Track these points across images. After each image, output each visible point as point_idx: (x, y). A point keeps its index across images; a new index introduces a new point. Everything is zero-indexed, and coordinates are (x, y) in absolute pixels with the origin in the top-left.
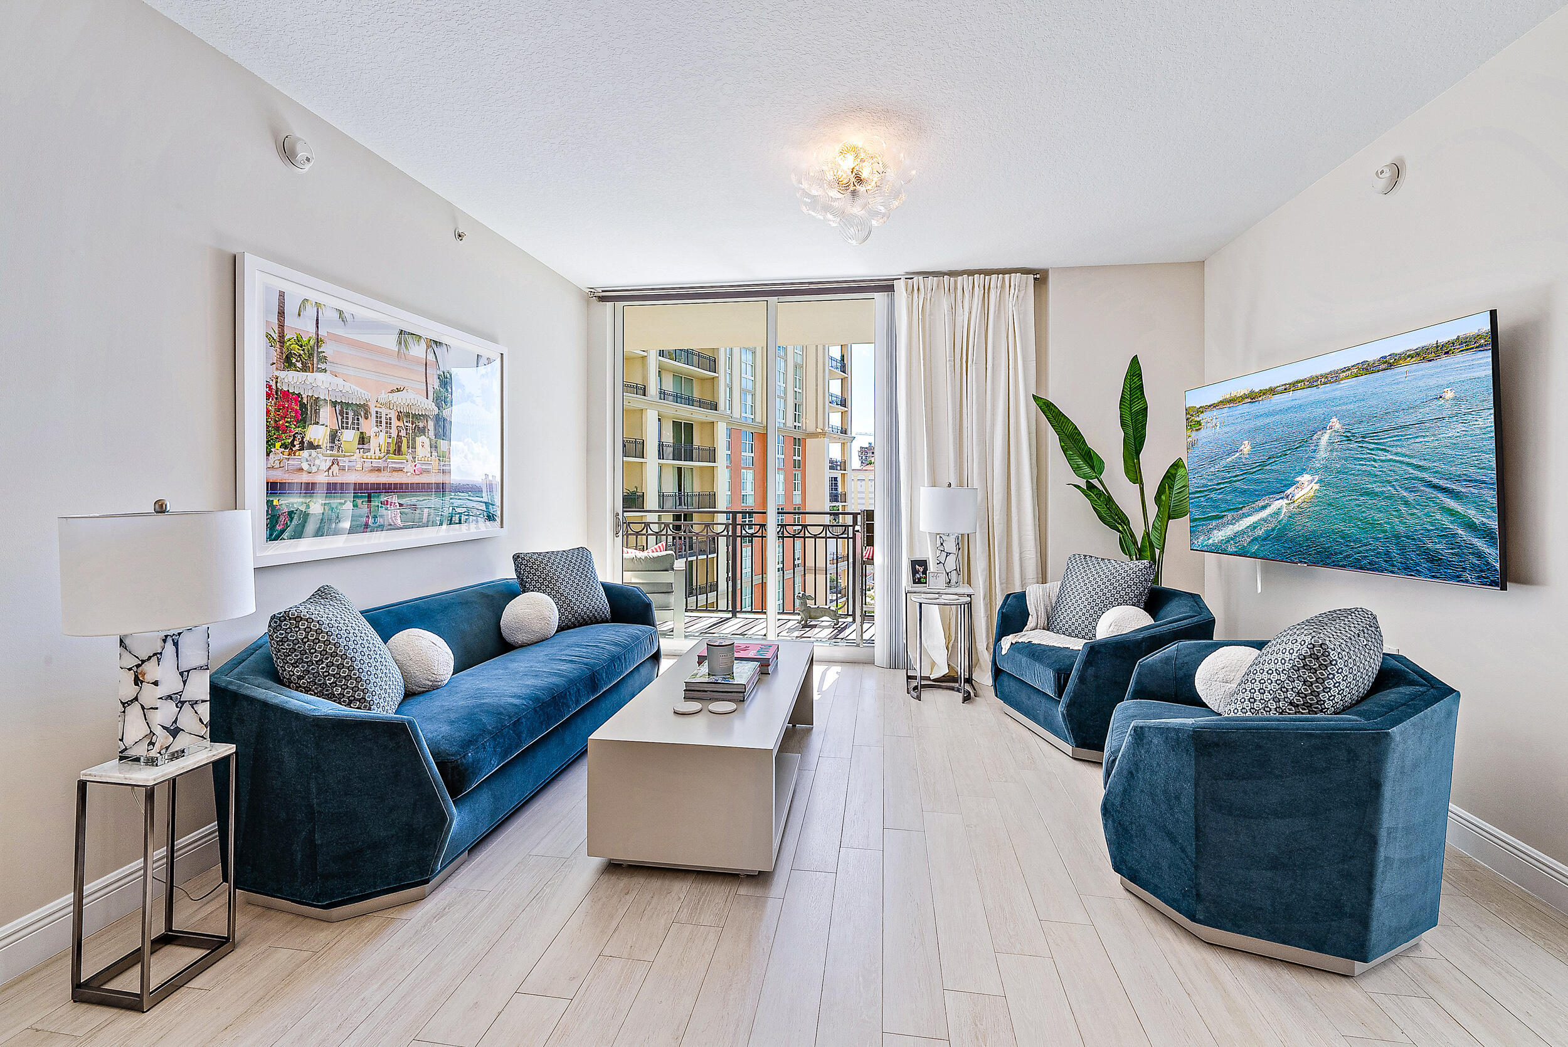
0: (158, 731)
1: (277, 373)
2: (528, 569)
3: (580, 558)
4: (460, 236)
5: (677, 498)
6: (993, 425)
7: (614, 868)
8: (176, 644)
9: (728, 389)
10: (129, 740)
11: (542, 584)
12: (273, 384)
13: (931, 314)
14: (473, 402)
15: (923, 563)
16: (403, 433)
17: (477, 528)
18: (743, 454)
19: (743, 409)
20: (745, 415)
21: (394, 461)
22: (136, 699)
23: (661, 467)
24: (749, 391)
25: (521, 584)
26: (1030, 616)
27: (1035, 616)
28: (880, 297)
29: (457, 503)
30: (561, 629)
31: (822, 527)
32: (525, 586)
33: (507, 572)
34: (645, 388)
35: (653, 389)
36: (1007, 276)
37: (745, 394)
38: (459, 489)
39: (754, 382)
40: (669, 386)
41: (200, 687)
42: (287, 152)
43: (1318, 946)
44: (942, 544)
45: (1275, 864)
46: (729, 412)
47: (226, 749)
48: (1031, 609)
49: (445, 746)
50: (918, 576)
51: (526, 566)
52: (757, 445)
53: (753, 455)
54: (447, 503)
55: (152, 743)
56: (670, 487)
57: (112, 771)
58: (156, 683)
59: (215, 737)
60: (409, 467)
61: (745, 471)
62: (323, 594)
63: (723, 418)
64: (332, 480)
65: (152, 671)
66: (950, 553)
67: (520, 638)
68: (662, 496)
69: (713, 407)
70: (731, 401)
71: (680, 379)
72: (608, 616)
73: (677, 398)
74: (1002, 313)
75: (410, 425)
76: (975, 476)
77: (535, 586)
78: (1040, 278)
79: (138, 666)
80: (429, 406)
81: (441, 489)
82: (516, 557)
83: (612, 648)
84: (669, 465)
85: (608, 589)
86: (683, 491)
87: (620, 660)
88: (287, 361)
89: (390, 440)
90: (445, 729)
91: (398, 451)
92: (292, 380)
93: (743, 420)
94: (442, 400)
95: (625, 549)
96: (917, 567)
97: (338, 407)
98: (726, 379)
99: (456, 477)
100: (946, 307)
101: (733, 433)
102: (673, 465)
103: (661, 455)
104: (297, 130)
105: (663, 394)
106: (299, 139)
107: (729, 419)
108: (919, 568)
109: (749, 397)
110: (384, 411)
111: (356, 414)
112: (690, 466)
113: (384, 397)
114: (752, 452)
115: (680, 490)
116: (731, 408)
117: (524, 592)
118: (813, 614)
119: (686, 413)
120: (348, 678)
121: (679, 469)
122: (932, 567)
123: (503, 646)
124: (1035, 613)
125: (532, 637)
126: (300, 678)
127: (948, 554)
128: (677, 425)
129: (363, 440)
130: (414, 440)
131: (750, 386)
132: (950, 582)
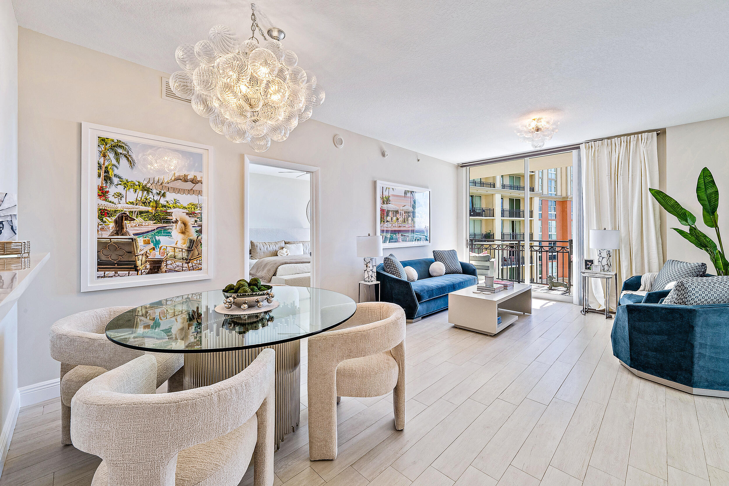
0: (370, 276)
1: (382, 205)
2: (437, 255)
3: (453, 253)
4: (418, 160)
5: (512, 236)
6: (633, 202)
7: (455, 327)
8: (372, 260)
9: (540, 180)
10: (365, 278)
11: (441, 260)
12: (381, 208)
13: (598, 156)
14: (422, 207)
15: (592, 262)
16: (406, 217)
17: (423, 243)
18: (549, 213)
19: (549, 190)
20: (551, 193)
21: (403, 224)
22: (366, 270)
23: (503, 221)
24: (553, 180)
25: (435, 259)
26: (642, 286)
27: (644, 285)
28: (575, 152)
29: (416, 236)
30: (446, 274)
31: (561, 248)
32: (436, 260)
33: (431, 256)
34: (494, 184)
35: (498, 184)
36: (640, 135)
37: (551, 182)
38: (417, 232)
39: (556, 174)
40: (507, 182)
41: (375, 270)
42: (383, 155)
43: (674, 379)
44: (600, 254)
45: (656, 350)
46: (541, 191)
47: (379, 282)
48: (642, 282)
49: (416, 290)
50: (588, 266)
51: (436, 254)
52: (559, 208)
53: (555, 213)
54: (415, 235)
55: (369, 278)
56: (508, 230)
57: (363, 282)
58: (369, 267)
59: (377, 280)
60: (407, 226)
61: (551, 221)
62: (391, 255)
63: (537, 195)
64: (392, 229)
65: (369, 265)
66: (604, 258)
67: (434, 274)
68: (503, 235)
69: (532, 190)
70: (542, 186)
71: (513, 178)
72: (462, 272)
73: (512, 187)
74: (638, 151)
75: (407, 215)
76: (622, 225)
77: (439, 260)
78: (661, 133)
79: (367, 264)
80: (411, 209)
81: (413, 231)
82: (434, 252)
83: (461, 279)
84: (507, 220)
85: (462, 264)
86: (515, 232)
87: (463, 283)
88: (384, 203)
89: (403, 219)
90: (417, 288)
91: (404, 222)
92: (385, 207)
93: (550, 195)
94: (414, 207)
95: (470, 253)
96: (588, 263)
97: (393, 212)
98: (539, 175)
99: (417, 227)
100: (606, 153)
101: (544, 202)
102: (509, 219)
103: (503, 215)
104: (385, 149)
105: (504, 186)
106: (386, 151)
107: (541, 195)
108: (589, 264)
109: (553, 183)
110: (401, 212)
111: (396, 213)
112: (519, 220)
113: (401, 208)
114: (555, 212)
115: (513, 231)
116: (542, 189)
117: (436, 261)
118: (555, 285)
119: (515, 194)
120: (398, 273)
121: (513, 222)
122: (596, 263)
123: (430, 276)
124: (644, 284)
125: (438, 274)
126: (389, 271)
127: (603, 258)
128: (511, 200)
129: (397, 219)
130: (408, 219)
131: (553, 177)
132: (604, 270)
